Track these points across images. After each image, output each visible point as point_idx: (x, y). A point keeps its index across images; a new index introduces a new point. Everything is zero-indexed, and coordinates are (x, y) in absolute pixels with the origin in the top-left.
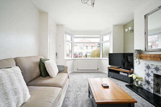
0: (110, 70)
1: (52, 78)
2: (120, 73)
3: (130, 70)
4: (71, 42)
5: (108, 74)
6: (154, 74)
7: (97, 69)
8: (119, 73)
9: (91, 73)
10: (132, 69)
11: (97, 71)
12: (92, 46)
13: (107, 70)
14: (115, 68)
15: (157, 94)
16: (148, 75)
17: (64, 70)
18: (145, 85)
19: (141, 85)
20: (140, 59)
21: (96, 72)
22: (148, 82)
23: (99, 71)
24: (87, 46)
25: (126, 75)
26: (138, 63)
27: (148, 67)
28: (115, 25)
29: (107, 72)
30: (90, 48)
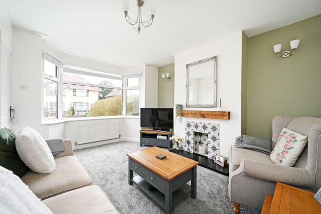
0: (143, 135)
1: (50, 173)
2: (158, 137)
3: (169, 130)
4: (56, 79)
5: (139, 142)
6: (194, 132)
7: (118, 137)
8: (156, 137)
9: (109, 146)
10: (171, 130)
11: (118, 140)
12: (88, 90)
13: (139, 135)
14: (149, 130)
15: (196, 152)
16: (189, 134)
17: (63, 150)
18: (185, 146)
19: (181, 148)
20: (182, 116)
21: (118, 143)
22: (188, 142)
23: (122, 138)
24: (74, 90)
25: (165, 138)
26: (180, 121)
27: (189, 125)
28: (149, 65)
29: (137, 138)
30: (81, 93)
